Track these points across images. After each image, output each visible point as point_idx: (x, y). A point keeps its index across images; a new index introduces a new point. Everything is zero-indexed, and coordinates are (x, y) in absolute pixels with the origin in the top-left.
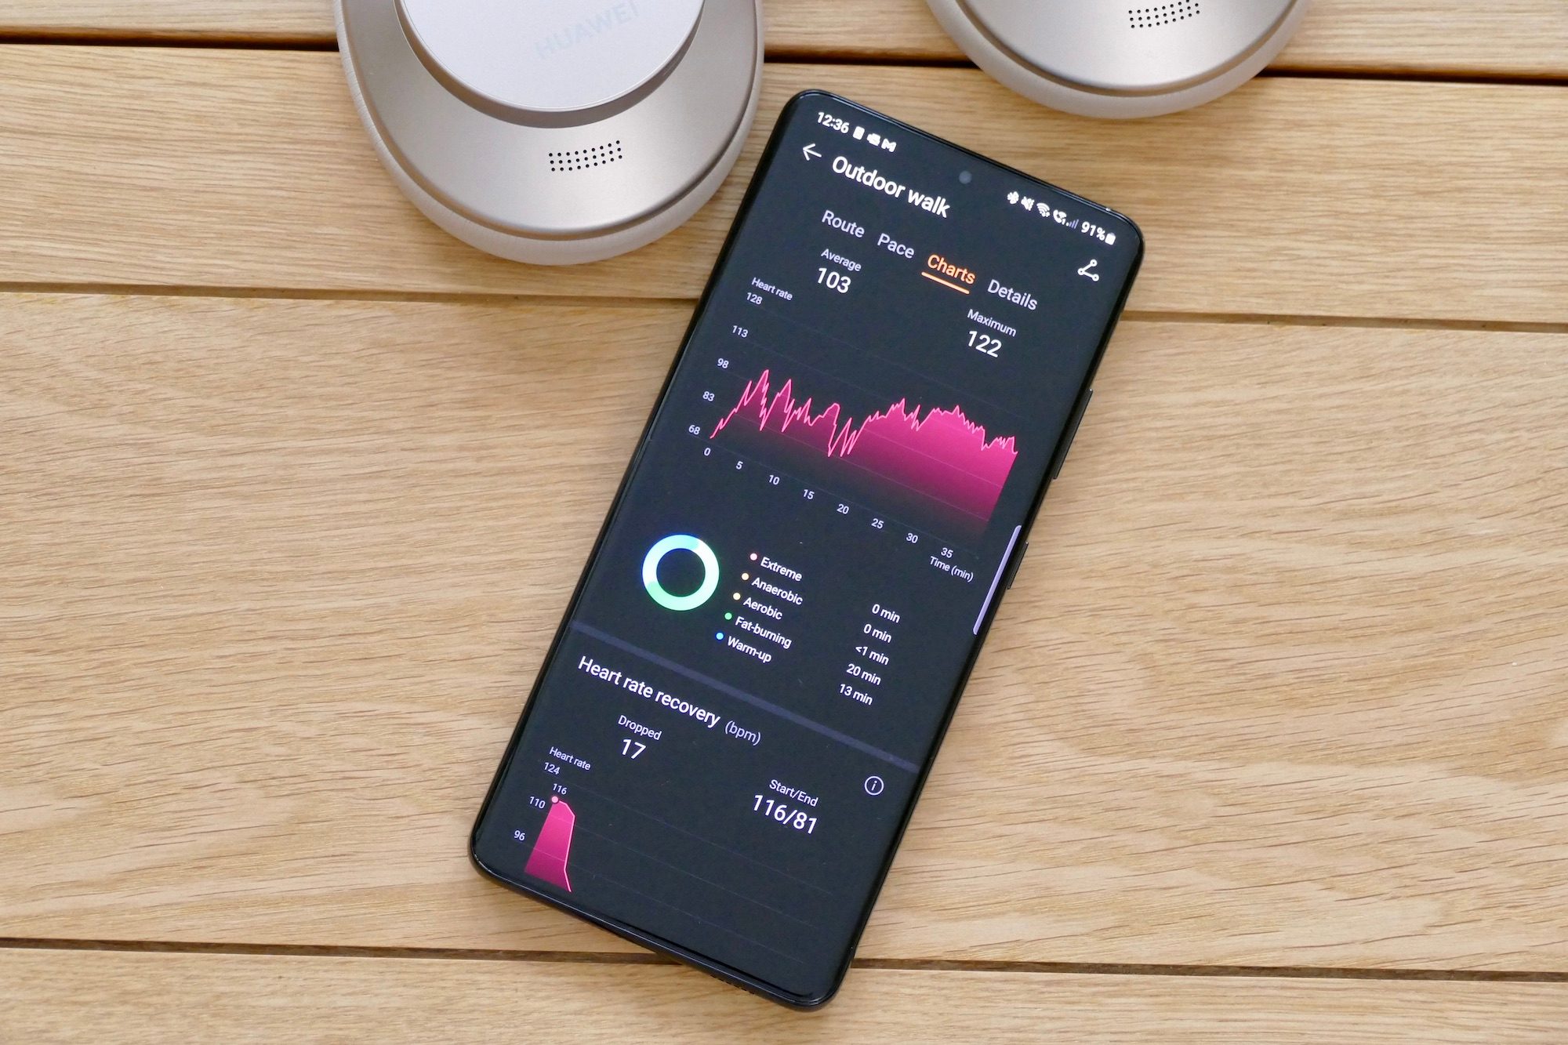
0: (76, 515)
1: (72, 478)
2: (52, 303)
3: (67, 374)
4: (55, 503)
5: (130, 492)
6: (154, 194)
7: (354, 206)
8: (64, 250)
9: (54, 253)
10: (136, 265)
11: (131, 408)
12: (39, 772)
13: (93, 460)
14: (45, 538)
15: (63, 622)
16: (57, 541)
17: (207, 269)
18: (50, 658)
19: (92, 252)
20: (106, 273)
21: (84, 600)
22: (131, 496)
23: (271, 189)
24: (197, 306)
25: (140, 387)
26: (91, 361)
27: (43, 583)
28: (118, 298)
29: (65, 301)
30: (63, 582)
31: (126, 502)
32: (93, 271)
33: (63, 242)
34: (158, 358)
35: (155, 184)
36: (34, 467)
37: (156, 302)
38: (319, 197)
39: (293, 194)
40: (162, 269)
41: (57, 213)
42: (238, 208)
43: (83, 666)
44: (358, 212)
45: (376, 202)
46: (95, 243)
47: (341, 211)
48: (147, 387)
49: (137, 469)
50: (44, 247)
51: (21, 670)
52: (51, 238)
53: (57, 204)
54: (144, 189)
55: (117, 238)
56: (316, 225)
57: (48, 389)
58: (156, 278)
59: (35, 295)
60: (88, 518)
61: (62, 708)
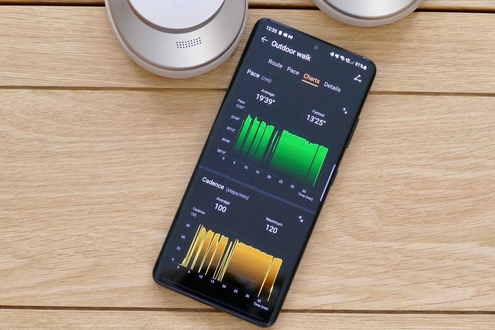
0: (20, 164)
1: (18, 151)
2: (11, 93)
3: (16, 117)
4: (13, 160)
5: (38, 156)
6: (44, 55)
7: (111, 59)
8: (14, 75)
9: (11, 76)
10: (39, 80)
11: (37, 128)
12: (9, 250)
13: (25, 145)
14: (10, 172)
15: (16, 200)
16: (14, 173)
17: (63, 81)
18: (12, 212)
19: (24, 75)
20: (29, 82)
21: (23, 192)
22: (38, 157)
23: (84, 53)
24: (59, 93)
25: (41, 120)
26: (24, 112)
27: (10, 187)
28: (33, 91)
29: (15, 92)
30: (16, 186)
31: (37, 159)
32: (25, 82)
33: (14, 72)
34: (46, 111)
35: (45, 52)
36: (6, 148)
37: (46, 92)
38: (99, 56)
39: (91, 55)
40: (47, 81)
41: (12, 62)
42: (73, 60)
43: (23, 214)
44: (113, 61)
45: (119, 57)
46: (25, 72)
47: (107, 60)
48: (43, 121)
49: (40, 148)
50: (8, 74)
51: (3, 216)
52: (10, 71)
53: (12, 59)
54: (41, 54)
55: (32, 71)
56: (99, 65)
57: (10, 122)
58: (45, 84)
59: (5, 90)
60: (24, 165)
61: (17, 229)
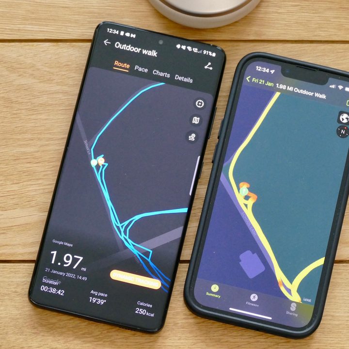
0: (43, 117)
1: (41, 104)
2: (32, 46)
3: (38, 69)
4: (35, 113)
5: (62, 108)
6: (66, 9)
7: (135, 12)
8: (36, 28)
9: (32, 29)
10: (61, 33)
11: (60, 81)
12: (33, 203)
13: (48, 98)
14: (32, 125)
15: (39, 153)
16: (37, 125)
17: (85, 33)
18: (35, 165)
19: (45, 29)
20: (51, 35)
21: (46, 145)
22: (62, 110)
23: (106, 6)
24: (82, 46)
25: (63, 73)
26: (47, 65)
27: (32, 140)
28: (55, 44)
29: (37, 45)
30: (39, 139)
31: (60, 112)
32: (46, 35)
33: (36, 26)
34: (69, 63)
35: (67, 6)
36: (29, 101)
37: (68, 45)
38: (123, 9)
39: (113, 8)
40: (70, 34)
41: (33, 16)
42: (95, 13)
43: (47, 167)
44: (136, 13)
45: (142, 10)
46: (47, 26)
47: (131, 13)
48: (66, 73)
49: (63, 100)
50: (29, 27)
51: (25, 169)
52: (32, 24)
53: (33, 13)
54: (63, 7)
55: (53, 24)
56: (122, 18)
57: (32, 75)
58: (68, 37)
59: (26, 44)
60: (47, 118)
61: (40, 182)
